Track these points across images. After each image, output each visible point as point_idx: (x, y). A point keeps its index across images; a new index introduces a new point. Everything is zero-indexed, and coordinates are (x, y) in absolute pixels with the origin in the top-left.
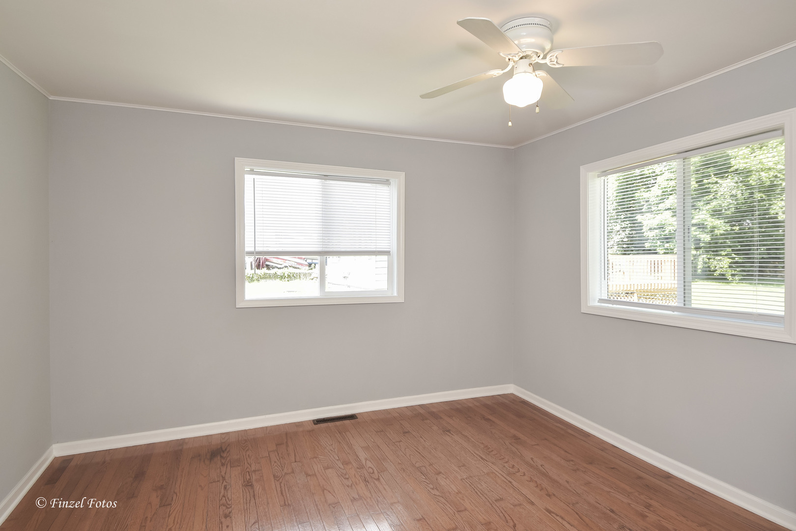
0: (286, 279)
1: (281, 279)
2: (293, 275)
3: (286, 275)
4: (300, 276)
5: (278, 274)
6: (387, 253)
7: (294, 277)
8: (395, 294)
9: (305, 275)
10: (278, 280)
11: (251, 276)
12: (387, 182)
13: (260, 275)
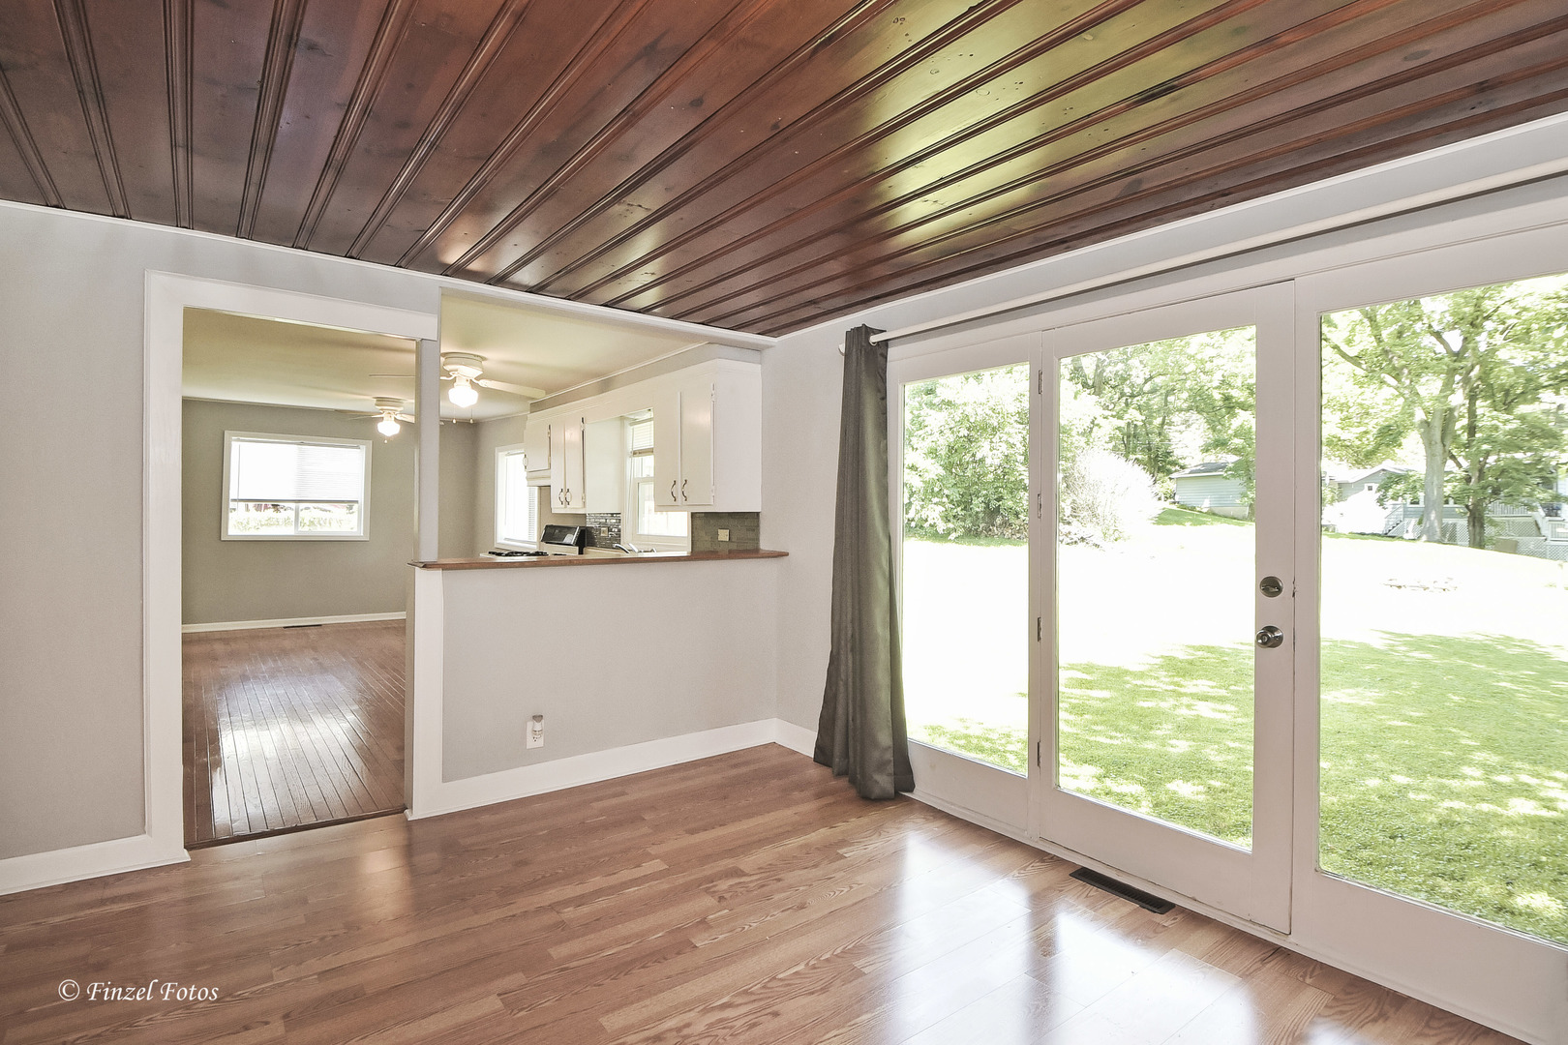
6: (357, 502)
12: (358, 447)
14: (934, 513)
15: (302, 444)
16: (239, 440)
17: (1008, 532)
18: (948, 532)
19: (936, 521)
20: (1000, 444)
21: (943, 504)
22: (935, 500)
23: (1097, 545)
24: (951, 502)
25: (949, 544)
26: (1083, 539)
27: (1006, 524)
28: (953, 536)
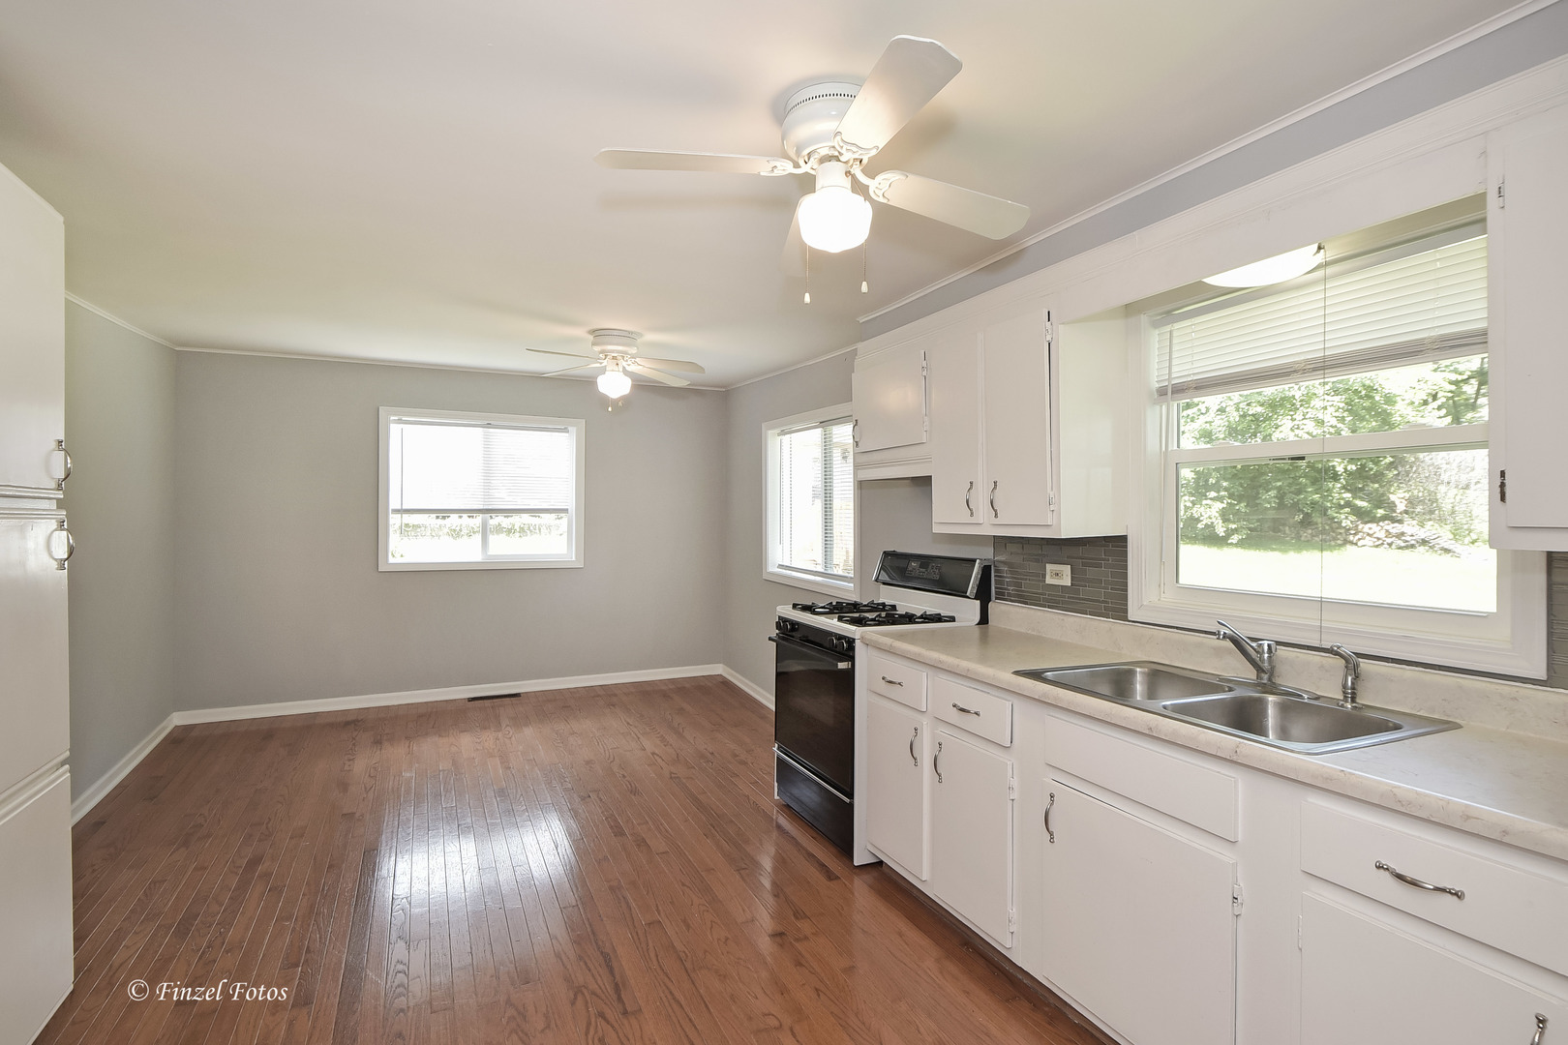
0: (517, 534)
1: (508, 535)
2: (529, 528)
3: (517, 527)
4: (540, 530)
5: (504, 525)
6: (565, 511)
7: (531, 531)
8: (574, 559)
9: (549, 527)
10: (503, 535)
11: (458, 529)
12: (565, 430)
13: (473, 528)
14: (1210, 512)
15: (489, 426)
16: (400, 421)
17: (1307, 534)
18: (1229, 533)
19: (1214, 520)
20: (1305, 422)
21: (1220, 499)
22: (1213, 494)
23: (1447, 551)
24: (1231, 496)
25: (1226, 550)
26: (1424, 542)
27: (1306, 522)
28: (1235, 539)
